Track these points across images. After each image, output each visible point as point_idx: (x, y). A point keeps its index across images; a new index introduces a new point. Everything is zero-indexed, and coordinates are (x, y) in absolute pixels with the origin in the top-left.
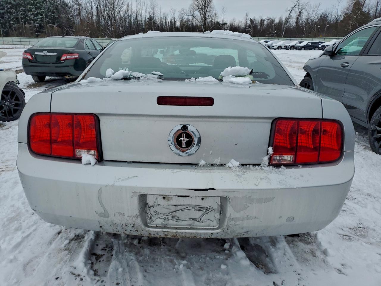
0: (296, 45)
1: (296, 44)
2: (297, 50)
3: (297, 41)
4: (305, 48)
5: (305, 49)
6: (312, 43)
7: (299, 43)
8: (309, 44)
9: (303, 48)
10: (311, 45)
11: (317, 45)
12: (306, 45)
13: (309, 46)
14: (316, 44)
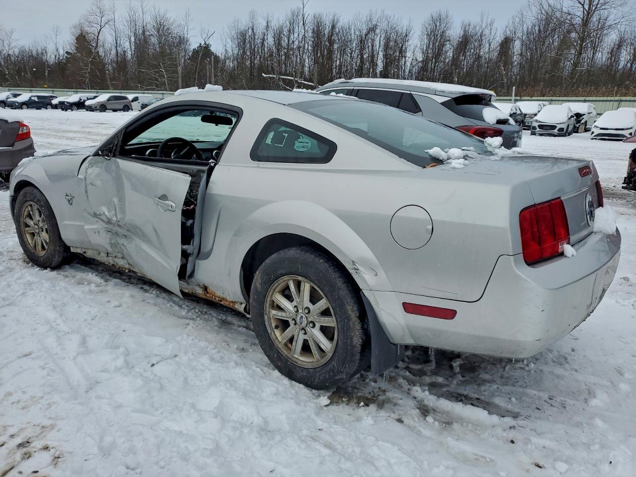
0: (9, 100)
1: (7, 98)
2: (12, 109)
3: (8, 93)
4: (29, 106)
5: (28, 108)
6: (39, 97)
7: (11, 96)
8: (33, 98)
9: (25, 106)
10: (37, 100)
11: (47, 101)
12: (29, 100)
13: (34, 102)
14: (46, 99)
